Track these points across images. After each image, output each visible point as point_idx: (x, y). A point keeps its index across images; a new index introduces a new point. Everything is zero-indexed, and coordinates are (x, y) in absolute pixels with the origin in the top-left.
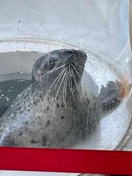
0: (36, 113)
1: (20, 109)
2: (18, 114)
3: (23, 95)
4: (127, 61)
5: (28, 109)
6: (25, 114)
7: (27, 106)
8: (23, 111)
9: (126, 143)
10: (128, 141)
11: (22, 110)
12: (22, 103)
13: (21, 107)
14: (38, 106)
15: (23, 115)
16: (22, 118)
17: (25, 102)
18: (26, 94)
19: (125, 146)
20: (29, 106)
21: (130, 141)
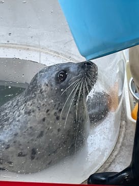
0: (27, 123)
1: (7, 120)
2: (6, 127)
4: (118, 71)
5: (17, 119)
6: (14, 125)
7: (16, 115)
8: (12, 122)
9: (114, 159)
10: (116, 156)
11: (10, 121)
12: (11, 113)
13: (9, 118)
14: (31, 116)
15: (12, 127)
16: (11, 129)
17: (14, 112)
18: (15, 104)
19: (113, 161)
20: (19, 116)
21: (118, 156)
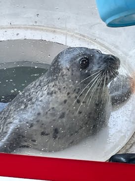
0: (49, 104)
1: (31, 99)
2: (29, 106)
3: (35, 85)
5: (40, 99)
6: (37, 105)
7: (39, 96)
11: (33, 101)
12: (34, 93)
14: (54, 97)
15: (35, 106)
16: (34, 109)
17: (37, 92)
18: (37, 84)
19: (134, 143)
20: (42, 96)
